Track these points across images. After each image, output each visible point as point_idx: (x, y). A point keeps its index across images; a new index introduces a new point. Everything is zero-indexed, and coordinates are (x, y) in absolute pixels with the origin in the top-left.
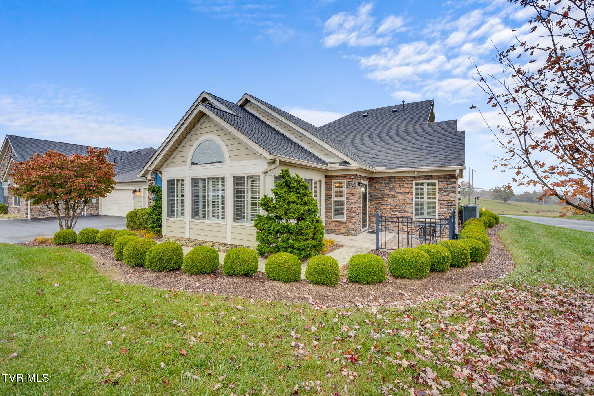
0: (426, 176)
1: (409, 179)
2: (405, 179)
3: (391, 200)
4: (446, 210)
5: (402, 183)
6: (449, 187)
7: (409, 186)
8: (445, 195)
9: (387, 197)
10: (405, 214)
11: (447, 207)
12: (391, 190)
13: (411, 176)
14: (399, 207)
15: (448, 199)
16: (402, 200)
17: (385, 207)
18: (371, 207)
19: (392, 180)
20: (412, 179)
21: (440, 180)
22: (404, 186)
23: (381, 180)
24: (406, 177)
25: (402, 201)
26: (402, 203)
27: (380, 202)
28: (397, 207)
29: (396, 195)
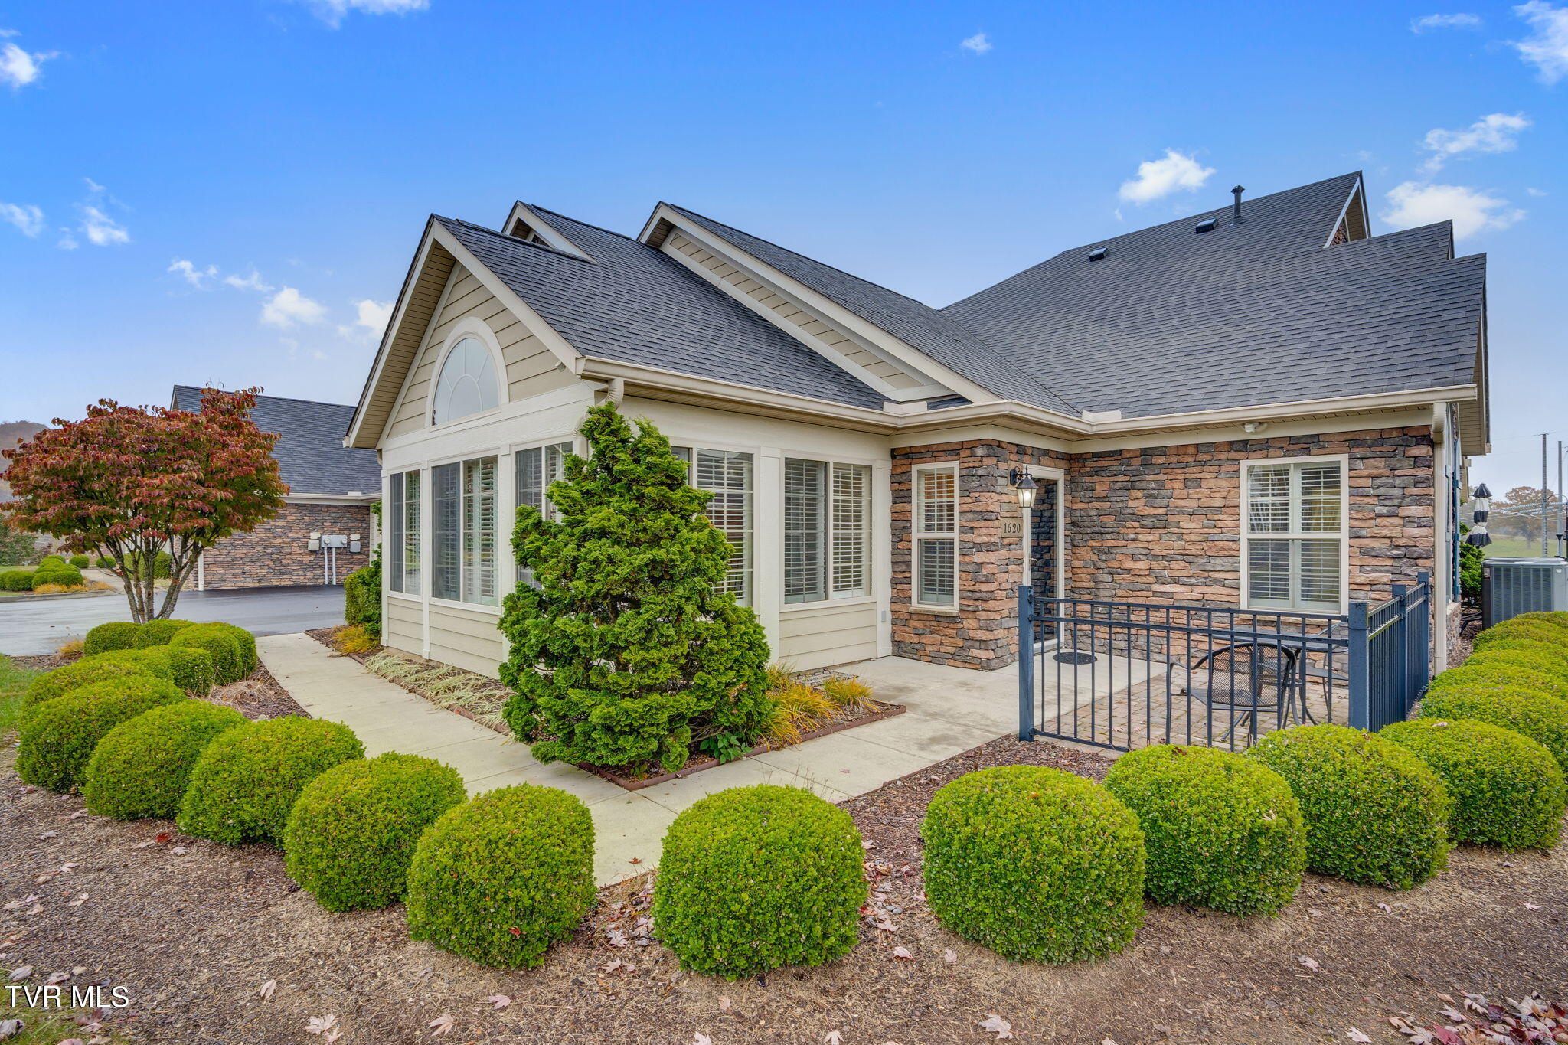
0: (1292, 440)
1: (1223, 456)
2: (1205, 457)
3: (1150, 538)
4: (1386, 578)
5: (1194, 472)
6: (1398, 482)
7: (1223, 483)
8: (1379, 516)
9: (1136, 525)
10: (1206, 589)
11: (1389, 562)
12: (1151, 498)
13: (1231, 443)
14: (1182, 564)
15: (1397, 532)
16: (1193, 538)
17: (1129, 564)
18: (1076, 563)
19: (1155, 460)
20: (1233, 455)
21: (1358, 452)
22: (1204, 484)
23: (1115, 465)
24: (1212, 448)
25: (1194, 542)
26: (1193, 549)
27: (1110, 543)
28: (1174, 565)
29: (1171, 518)
